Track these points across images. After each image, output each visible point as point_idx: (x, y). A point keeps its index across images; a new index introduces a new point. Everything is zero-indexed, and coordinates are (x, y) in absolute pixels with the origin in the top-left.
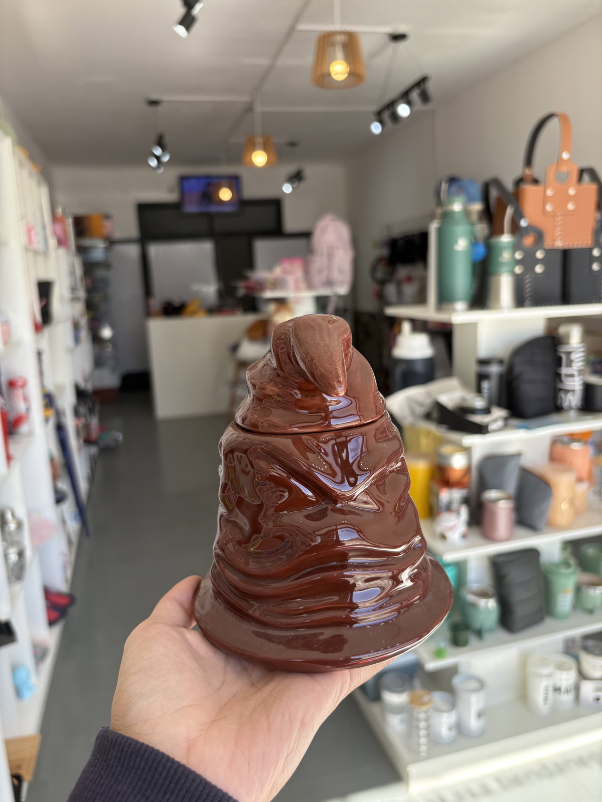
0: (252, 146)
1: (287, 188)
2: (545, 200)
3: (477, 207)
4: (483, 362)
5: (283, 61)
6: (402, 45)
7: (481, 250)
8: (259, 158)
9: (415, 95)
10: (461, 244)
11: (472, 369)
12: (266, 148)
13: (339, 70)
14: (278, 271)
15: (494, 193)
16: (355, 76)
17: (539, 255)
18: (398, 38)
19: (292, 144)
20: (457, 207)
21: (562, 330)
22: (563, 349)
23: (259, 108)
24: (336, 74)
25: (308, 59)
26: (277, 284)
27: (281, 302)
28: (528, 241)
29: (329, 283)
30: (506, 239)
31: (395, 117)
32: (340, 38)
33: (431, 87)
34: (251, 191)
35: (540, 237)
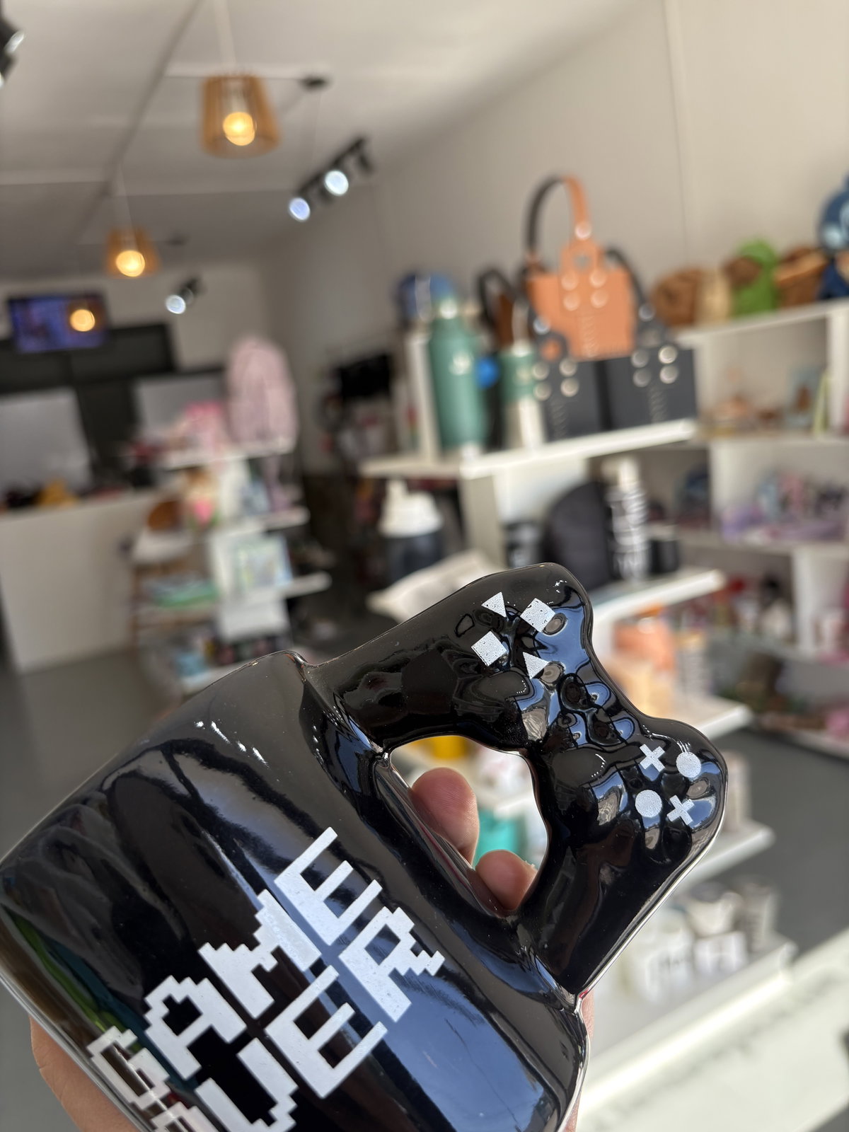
0: (116, 245)
1: (177, 306)
2: (563, 293)
3: (472, 310)
4: (512, 527)
5: (152, 119)
6: (322, 96)
7: (488, 371)
8: (131, 264)
9: (351, 162)
10: (461, 364)
11: (496, 538)
12: (141, 246)
13: (239, 128)
14: (183, 426)
15: (494, 288)
16: (265, 136)
17: (567, 369)
18: (314, 83)
19: (177, 242)
20: (448, 311)
21: (608, 469)
22: (612, 497)
23: (122, 190)
24: (237, 136)
25: (189, 115)
26: (184, 444)
27: (194, 472)
28: (550, 351)
29: (263, 435)
30: (520, 351)
31: (325, 195)
32: (235, 85)
33: (374, 150)
34: (124, 312)
35: (563, 344)
